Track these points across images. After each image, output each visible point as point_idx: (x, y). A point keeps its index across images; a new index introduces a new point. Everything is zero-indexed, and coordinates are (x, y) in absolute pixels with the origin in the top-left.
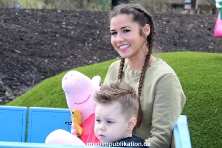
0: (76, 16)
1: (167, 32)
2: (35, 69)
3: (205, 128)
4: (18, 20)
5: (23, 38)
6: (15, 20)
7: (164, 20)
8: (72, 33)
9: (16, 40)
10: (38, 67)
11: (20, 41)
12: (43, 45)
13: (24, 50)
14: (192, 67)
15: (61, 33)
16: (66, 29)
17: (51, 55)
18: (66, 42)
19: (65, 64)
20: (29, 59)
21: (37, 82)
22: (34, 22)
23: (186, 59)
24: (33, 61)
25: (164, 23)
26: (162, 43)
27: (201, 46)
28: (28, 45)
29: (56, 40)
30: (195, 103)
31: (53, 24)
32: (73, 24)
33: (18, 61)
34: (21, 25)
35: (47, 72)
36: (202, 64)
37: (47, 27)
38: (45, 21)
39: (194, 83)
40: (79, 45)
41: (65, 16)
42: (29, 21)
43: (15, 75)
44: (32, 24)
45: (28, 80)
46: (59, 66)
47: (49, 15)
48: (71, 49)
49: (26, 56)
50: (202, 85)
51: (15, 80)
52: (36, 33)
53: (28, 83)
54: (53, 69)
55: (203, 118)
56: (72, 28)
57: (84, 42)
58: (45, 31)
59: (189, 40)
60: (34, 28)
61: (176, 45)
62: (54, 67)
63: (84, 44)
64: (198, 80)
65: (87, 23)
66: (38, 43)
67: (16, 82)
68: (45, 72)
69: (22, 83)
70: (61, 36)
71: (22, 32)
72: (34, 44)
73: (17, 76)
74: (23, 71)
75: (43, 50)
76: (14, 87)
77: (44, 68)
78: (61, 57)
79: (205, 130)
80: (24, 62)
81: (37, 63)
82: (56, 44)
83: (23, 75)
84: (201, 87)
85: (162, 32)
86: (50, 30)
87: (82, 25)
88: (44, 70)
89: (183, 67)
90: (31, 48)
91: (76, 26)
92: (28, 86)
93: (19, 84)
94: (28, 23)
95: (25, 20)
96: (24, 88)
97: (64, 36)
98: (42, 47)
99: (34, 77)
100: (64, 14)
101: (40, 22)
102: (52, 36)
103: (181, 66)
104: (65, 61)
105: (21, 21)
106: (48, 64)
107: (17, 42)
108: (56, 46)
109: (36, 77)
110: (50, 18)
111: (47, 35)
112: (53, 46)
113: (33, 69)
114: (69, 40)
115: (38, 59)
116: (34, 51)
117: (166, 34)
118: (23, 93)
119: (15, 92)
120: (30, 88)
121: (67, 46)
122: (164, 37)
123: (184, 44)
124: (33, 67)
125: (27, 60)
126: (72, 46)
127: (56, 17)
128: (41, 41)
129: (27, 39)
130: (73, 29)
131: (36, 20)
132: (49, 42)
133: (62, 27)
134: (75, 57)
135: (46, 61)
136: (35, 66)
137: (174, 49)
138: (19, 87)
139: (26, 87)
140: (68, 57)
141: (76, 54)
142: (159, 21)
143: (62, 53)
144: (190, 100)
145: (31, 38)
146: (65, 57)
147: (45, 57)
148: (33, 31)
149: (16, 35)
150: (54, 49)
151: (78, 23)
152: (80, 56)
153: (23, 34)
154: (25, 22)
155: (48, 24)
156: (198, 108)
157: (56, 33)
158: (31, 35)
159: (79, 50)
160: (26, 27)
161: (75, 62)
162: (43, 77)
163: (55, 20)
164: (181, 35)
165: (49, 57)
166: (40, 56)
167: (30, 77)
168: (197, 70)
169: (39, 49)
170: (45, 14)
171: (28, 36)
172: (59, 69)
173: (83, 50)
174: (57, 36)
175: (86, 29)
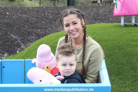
0: (52, 9)
1: (91, 14)
2: (34, 34)
3: (112, 60)
4: (26, 13)
5: (29, 21)
6: (25, 13)
7: (90, 9)
8: (50, 17)
9: (25, 22)
10: (35, 33)
11: (28, 22)
12: (37, 23)
13: (29, 26)
14: (104, 31)
15: (45, 17)
16: (48, 15)
17: (41, 28)
18: (48, 21)
20: (31, 30)
21: (35, 40)
22: (33, 13)
23: (101, 27)
24: (33, 31)
25: (90, 10)
26: (89, 19)
27: (107, 20)
28: (31, 23)
29: (43, 21)
30: (107, 48)
31: (42, 14)
32: (51, 13)
33: (27, 31)
34: (28, 15)
35: (40, 36)
36: (109, 29)
37: (39, 15)
38: (38, 12)
39: (106, 39)
40: (54, 22)
41: (47, 10)
42: (31, 13)
43: (25, 37)
44: (33, 14)
45: (31, 40)
46: (45, 32)
47: (40, 9)
49: (30, 29)
50: (110, 39)
51: (25, 40)
52: (34, 18)
53: (31, 41)
54: (42, 34)
55: (111, 55)
56: (50, 15)
57: (55, 21)
58: (38, 17)
59: (101, 17)
60: (34, 16)
61: (96, 20)
62: (43, 33)
63: (56, 22)
64: (108, 37)
65: (57, 12)
66: (35, 22)
67: (26, 41)
68: (39, 35)
69: (28, 41)
70: (45, 19)
71: (28, 18)
72: (34, 23)
73: (26, 38)
74: (29, 35)
75: (38, 25)
76: (25, 43)
77: (38, 34)
78: (46, 28)
79: (112, 61)
80: (29, 31)
81: (35, 32)
82: (43, 22)
83: (29, 37)
84: (109, 41)
85: (90, 14)
86: (40, 16)
87: (54, 13)
88: (38, 35)
89: (100, 31)
90: (32, 25)
92: (31, 42)
93: (27, 41)
94: (31, 14)
95: (29, 12)
96: (29, 43)
97: (46, 19)
98: (37, 24)
99: (34, 38)
100: (46, 9)
101: (36, 13)
102: (41, 19)
103: (99, 31)
104: (47, 30)
105: (28, 13)
106: (40, 32)
107: (26, 23)
108: (43, 23)
109: (35, 38)
110: (40, 11)
111: (39, 19)
112: (42, 24)
113: (33, 35)
115: (36, 30)
116: (34, 26)
117: (91, 15)
118: (29, 46)
119: (26, 45)
120: (32, 43)
121: (48, 23)
122: (90, 16)
123: (99, 19)
124: (33, 33)
125: (31, 31)
126: (50, 23)
127: (43, 10)
128: (36, 21)
129: (30, 21)
131: (34, 12)
132: (40, 22)
133: (45, 15)
134: (52, 28)
135: (39, 30)
136: (34, 33)
137: (95, 22)
138: (27, 43)
139: (30, 43)
140: (48, 28)
141: (52, 27)
142: (88, 9)
143: (46, 26)
144: (105, 47)
145: (32, 20)
147: (38, 29)
148: (33, 17)
149: (25, 19)
150: (42, 25)
151: (53, 12)
152: (54, 27)
153: (28, 19)
154: (29, 13)
155: (39, 13)
156: (108, 50)
157: (43, 17)
158: (32, 19)
159: (54, 25)
160: (30, 16)
161: (52, 30)
162: (38, 38)
163: (43, 12)
164: (98, 15)
165: (40, 28)
166: (36, 28)
167: (32, 38)
168: (107, 32)
169: (36, 25)
170: (38, 9)
171: (31, 20)
172: (45, 33)
173: (55, 25)
174: (44, 19)
175: (56, 15)
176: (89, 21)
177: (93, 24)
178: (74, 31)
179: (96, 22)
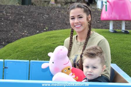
1: (60, 17)
8: (10, 17)
16: (7, 15)
17: (1, 30)
19: (10, 35)
25: (58, 12)
26: (59, 23)
40: (15, 24)
46: (7, 36)
48: (11, 27)
54: (4, 38)
57: (17, 22)
63: (18, 24)
65: (17, 12)
70: (4, 19)
78: (7, 31)
85: (58, 17)
87: (14, 13)
91: (11, 13)
104: (9, 33)
108: (3, 25)
112: (1, 25)
114: (9, 22)
121: (9, 25)
122: (59, 20)
126: (12, 25)
130: (10, 15)
134: (15, 31)
137: (66, 26)
140: (11, 31)
142: (54, 11)
143: (7, 29)
146: (9, 31)
151: (12, 12)
152: (17, 31)
159: (16, 27)
161: (15, 34)
173: (18, 27)
174: (2, 19)
175: (17, 16)
176: (59, 25)
177: (64, 29)
178: (79, 25)
179: (67, 28)
